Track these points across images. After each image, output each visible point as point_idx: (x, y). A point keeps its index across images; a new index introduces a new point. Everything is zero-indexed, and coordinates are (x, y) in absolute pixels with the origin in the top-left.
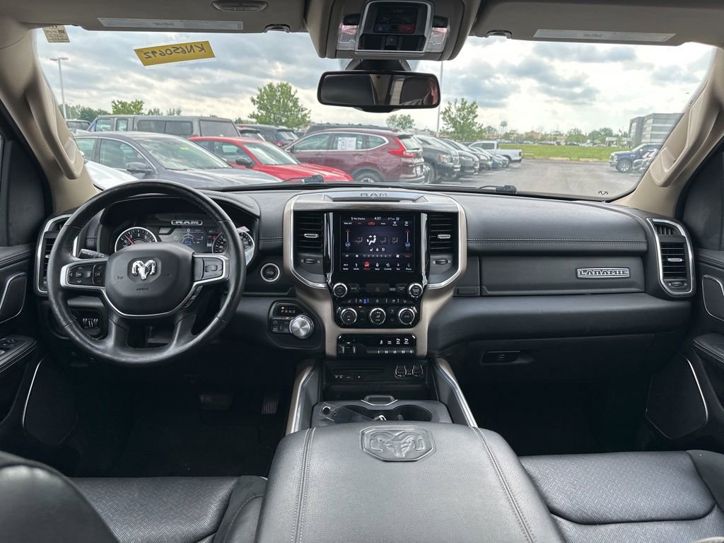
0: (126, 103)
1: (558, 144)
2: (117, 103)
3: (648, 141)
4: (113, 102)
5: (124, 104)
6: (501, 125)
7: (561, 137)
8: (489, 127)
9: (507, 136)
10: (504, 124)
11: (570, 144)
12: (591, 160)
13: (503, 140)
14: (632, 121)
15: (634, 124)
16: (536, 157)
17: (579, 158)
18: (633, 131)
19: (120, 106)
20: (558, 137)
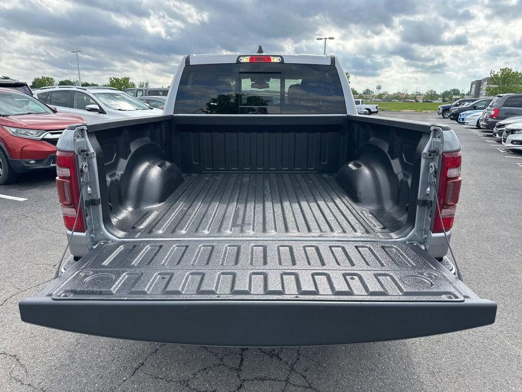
0: (118, 79)
1: (417, 101)
2: (113, 79)
3: (484, 97)
4: (111, 79)
5: (117, 80)
6: (377, 88)
7: (420, 96)
8: (368, 90)
9: (380, 96)
10: (379, 88)
11: (426, 101)
12: (429, 111)
13: (377, 99)
14: (472, 84)
15: (474, 86)
16: (392, 110)
17: (422, 110)
18: (473, 90)
19: (115, 81)
20: (418, 96)
